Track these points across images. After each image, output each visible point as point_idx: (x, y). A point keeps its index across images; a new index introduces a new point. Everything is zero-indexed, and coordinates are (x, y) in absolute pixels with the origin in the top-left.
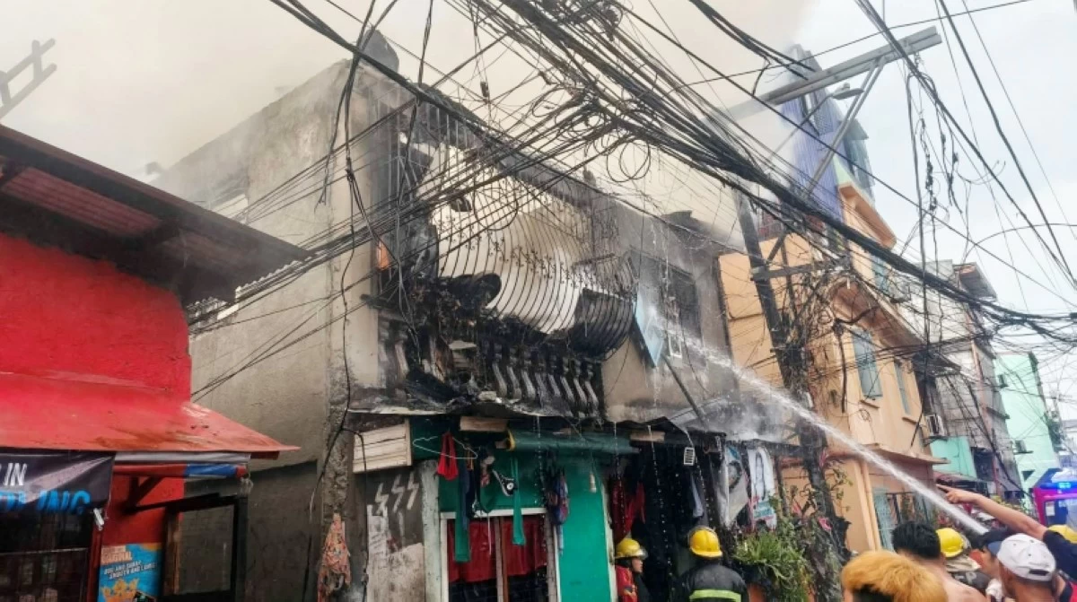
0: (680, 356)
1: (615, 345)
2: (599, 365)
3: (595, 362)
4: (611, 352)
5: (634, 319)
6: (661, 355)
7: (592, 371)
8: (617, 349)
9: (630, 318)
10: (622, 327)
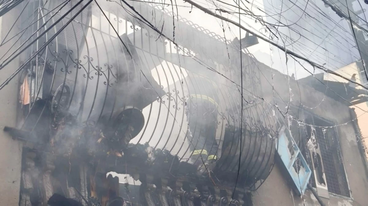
0: (326, 188)
1: (263, 176)
2: (249, 195)
3: (246, 191)
4: (259, 182)
5: (276, 152)
6: (308, 185)
7: (243, 199)
8: (265, 179)
9: (273, 152)
10: (266, 159)
